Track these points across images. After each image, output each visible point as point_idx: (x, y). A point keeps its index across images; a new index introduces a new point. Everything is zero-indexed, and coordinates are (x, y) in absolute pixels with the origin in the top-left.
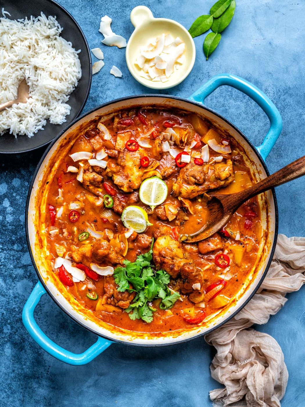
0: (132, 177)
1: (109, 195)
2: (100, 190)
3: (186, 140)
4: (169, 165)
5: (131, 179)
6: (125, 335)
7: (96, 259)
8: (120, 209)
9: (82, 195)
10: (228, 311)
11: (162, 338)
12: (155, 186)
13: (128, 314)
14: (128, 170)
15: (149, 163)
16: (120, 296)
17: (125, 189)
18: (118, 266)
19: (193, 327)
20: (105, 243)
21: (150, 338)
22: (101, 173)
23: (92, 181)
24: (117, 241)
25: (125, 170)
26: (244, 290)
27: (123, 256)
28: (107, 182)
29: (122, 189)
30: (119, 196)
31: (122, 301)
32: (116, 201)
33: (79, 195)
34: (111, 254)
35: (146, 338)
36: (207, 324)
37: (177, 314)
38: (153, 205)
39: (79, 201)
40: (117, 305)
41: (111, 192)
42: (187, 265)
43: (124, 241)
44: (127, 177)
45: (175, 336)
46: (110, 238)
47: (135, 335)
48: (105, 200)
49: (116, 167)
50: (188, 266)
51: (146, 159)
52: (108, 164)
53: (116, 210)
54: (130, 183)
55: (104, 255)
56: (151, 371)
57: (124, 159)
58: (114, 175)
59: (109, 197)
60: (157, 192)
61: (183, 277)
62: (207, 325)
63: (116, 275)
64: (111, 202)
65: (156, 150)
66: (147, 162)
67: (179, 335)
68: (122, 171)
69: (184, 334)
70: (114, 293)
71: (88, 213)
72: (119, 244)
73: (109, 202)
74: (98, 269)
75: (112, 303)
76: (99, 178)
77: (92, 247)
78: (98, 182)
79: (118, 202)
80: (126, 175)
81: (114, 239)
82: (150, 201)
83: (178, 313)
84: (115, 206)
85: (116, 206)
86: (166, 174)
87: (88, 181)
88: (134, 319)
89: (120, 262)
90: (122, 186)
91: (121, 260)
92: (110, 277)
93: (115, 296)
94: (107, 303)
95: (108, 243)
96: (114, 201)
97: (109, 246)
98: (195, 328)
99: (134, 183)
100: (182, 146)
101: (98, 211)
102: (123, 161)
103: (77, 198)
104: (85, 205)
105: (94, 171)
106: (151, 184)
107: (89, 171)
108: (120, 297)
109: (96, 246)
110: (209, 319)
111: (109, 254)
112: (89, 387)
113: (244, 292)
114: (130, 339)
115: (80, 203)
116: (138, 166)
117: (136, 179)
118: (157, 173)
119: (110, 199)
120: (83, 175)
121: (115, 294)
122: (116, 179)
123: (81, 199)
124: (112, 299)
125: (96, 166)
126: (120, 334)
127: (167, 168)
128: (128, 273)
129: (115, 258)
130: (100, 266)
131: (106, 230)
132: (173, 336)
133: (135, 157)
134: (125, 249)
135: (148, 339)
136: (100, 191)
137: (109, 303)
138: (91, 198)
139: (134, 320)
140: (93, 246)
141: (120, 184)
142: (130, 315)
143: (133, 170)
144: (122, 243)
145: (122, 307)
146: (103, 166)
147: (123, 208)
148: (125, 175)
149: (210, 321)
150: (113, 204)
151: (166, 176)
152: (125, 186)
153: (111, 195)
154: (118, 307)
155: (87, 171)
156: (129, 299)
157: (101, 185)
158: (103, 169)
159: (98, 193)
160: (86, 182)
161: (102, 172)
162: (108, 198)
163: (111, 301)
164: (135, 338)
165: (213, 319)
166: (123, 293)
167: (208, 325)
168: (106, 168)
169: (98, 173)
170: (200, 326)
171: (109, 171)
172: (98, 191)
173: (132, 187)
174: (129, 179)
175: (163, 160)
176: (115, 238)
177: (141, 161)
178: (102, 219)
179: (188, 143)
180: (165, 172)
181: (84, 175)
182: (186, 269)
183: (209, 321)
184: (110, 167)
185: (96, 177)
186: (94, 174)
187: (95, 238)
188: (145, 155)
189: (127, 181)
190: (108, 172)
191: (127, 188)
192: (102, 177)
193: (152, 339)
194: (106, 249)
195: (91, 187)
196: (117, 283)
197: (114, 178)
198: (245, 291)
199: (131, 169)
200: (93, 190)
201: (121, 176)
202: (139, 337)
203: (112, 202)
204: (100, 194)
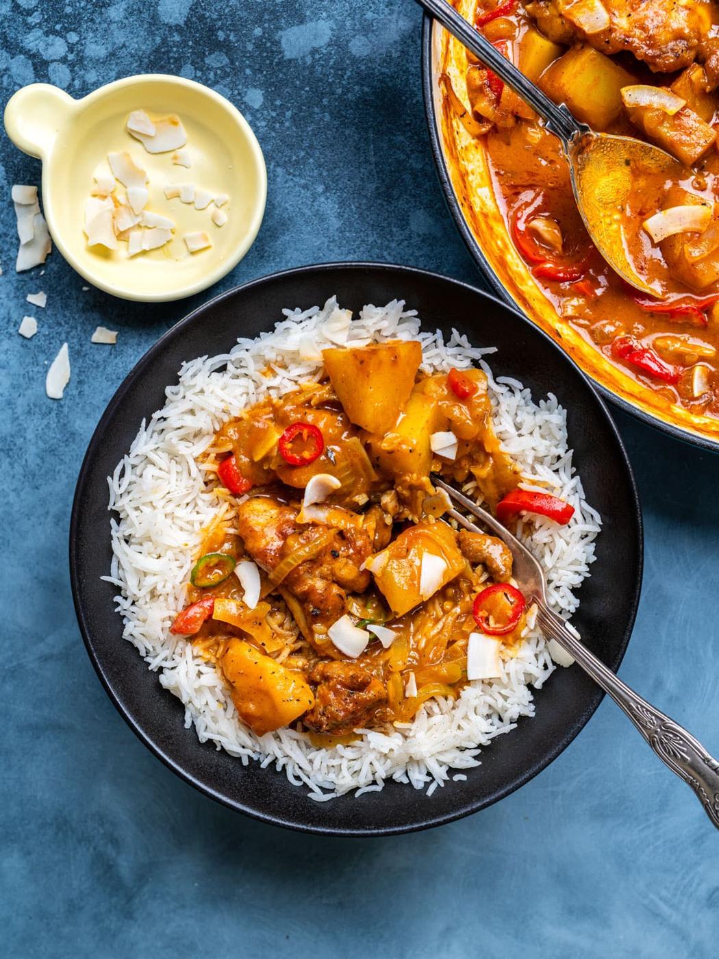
112: (46, 660)
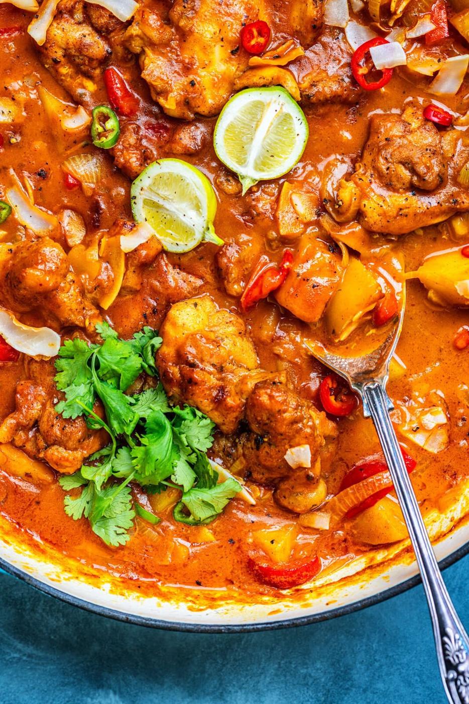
0: (202, 73)
1: (112, 109)
2: (91, 86)
3: (401, 9)
4: (332, 69)
5: (199, 79)
6: (42, 558)
7: (14, 296)
8: (134, 160)
9: (29, 82)
10: (385, 574)
11: (155, 600)
12: (269, 117)
13: (66, 493)
14: (197, 48)
15: (267, 43)
16: (57, 431)
17: (170, 104)
18: (77, 334)
19: (262, 594)
20: (52, 251)
21: (119, 591)
22: (109, 32)
23: (73, 52)
24: (93, 254)
25: (185, 45)
26: (453, 524)
27: (98, 307)
28: (118, 66)
29: (162, 101)
30: (142, 119)
31: (61, 449)
32: (127, 134)
33: (20, 83)
34: (63, 290)
35: (107, 586)
36: (307, 596)
37: (232, 541)
38: (250, 174)
39: (13, 99)
40: (42, 455)
41: (121, 102)
42: (264, 388)
43: (113, 261)
44: (187, 69)
45: (197, 607)
46: (71, 242)
47: (73, 568)
48: (96, 121)
49: (161, 26)
50: (269, 391)
51: (263, 30)
52: (138, 11)
53: (122, 160)
54: (191, 89)
55: (41, 289)
56: (92, 699)
57: (193, 9)
58: (148, 51)
59: (111, 114)
60: (272, 136)
61: (254, 427)
62: (305, 600)
63: (62, 363)
64: (112, 130)
65: (304, 12)
66: (261, 40)
67: (211, 607)
68: (178, 45)
69: (229, 607)
70: (41, 417)
71: (30, 145)
72: (98, 265)
73: (105, 130)
74: (13, 328)
75: (29, 446)
76: (98, 47)
77: (10, 256)
78: (91, 59)
79: (135, 136)
80: (187, 61)
81: (83, 247)
82: (242, 162)
83: (236, 539)
84: (120, 147)
85: (125, 147)
86: (315, 90)
87: (60, 47)
88: (77, 516)
89: (87, 323)
90: (164, 93)
91: (91, 317)
92: (42, 361)
93: (44, 426)
94: (12, 443)
95: (63, 255)
96: (122, 130)
97: (65, 265)
98: (265, 598)
99: (205, 93)
100: (385, 24)
101: (61, 148)
102: (190, 14)
103: (10, 88)
104: (28, 119)
105: (88, 20)
106: (259, 107)
107: (72, 17)
108: (58, 433)
109: (25, 254)
110: (318, 583)
111: (56, 288)
113: (451, 531)
114: (54, 577)
115: (13, 108)
116: (230, 42)
117: (214, 85)
118: (288, 77)
119: (112, 124)
120: (51, 25)
121: (45, 419)
122: (151, 65)
123: (22, 96)
124: (31, 434)
125: (99, 7)
126: (28, 552)
127: (324, 75)
128: (102, 365)
129: (74, 306)
130: (21, 320)
131: (67, 213)
132: (190, 604)
133: (229, 15)
134: (110, 288)
135: (111, 591)
136: (88, 89)
137: (18, 443)
138: (53, 103)
139: (75, 518)
140: (15, 253)
141: (159, 84)
142: (68, 500)
143: (212, 53)
144: (104, 265)
145: (55, 467)
146: (121, 12)
147: (146, 159)
148: (182, 62)
149: (318, 591)
150: (117, 140)
151: (314, 99)
152: (171, 95)
153: (118, 111)
154: (44, 463)
155: (66, 16)
156: (83, 448)
157: (98, 71)
158: (119, 22)
159: (81, 95)
160: (55, 49)
161: (112, 31)
162: (104, 118)
163: (28, 440)
164: (72, 578)
165: (331, 588)
166: (69, 420)
167: (310, 601)
168: (130, 23)
169: (98, 30)
170: (284, 596)
171: (137, 36)
172: (84, 87)
173: (193, 104)
174: (191, 77)
175: (318, 47)
176: (86, 243)
177: (246, 30)
178: (65, 175)
179: (405, 22)
180: (313, 85)
181: (55, 24)
182: (264, 399)
183: (316, 589)
184: (144, 21)
185: (88, 40)
186: (86, 30)
187: (25, 227)
188: (264, 17)
189: (184, 80)
190: (131, 37)
191: (178, 104)
192: (107, 47)
193: (122, 595)
194: (50, 272)
195: (65, 70)
196: (59, 386)
197: (147, 62)
198: (455, 526)
199: (205, 49)
200: (68, 79)
201: (170, 60)
202: (82, 578)
203: (115, 133)
204: (87, 99)
